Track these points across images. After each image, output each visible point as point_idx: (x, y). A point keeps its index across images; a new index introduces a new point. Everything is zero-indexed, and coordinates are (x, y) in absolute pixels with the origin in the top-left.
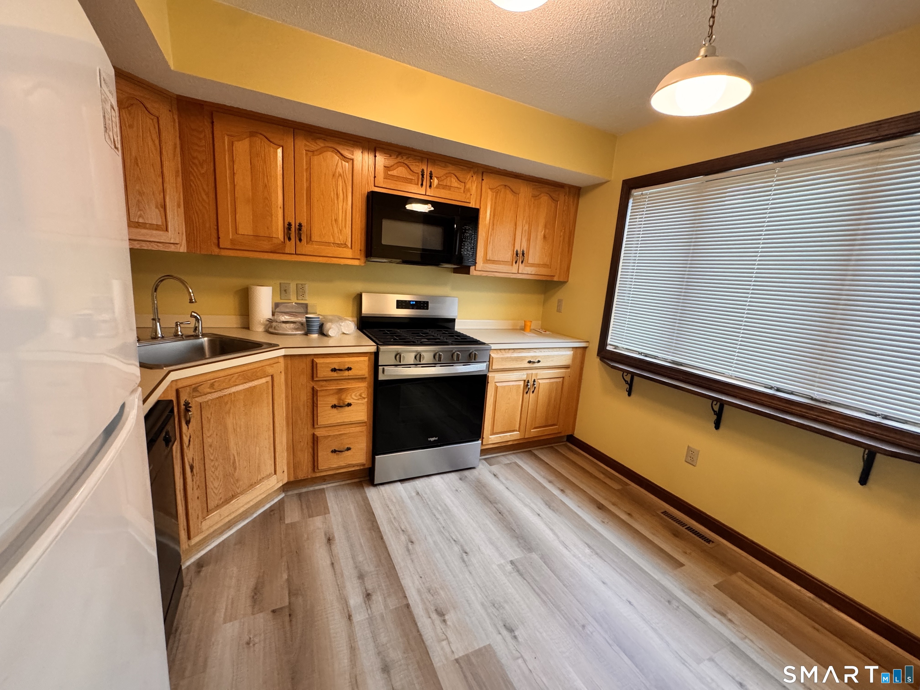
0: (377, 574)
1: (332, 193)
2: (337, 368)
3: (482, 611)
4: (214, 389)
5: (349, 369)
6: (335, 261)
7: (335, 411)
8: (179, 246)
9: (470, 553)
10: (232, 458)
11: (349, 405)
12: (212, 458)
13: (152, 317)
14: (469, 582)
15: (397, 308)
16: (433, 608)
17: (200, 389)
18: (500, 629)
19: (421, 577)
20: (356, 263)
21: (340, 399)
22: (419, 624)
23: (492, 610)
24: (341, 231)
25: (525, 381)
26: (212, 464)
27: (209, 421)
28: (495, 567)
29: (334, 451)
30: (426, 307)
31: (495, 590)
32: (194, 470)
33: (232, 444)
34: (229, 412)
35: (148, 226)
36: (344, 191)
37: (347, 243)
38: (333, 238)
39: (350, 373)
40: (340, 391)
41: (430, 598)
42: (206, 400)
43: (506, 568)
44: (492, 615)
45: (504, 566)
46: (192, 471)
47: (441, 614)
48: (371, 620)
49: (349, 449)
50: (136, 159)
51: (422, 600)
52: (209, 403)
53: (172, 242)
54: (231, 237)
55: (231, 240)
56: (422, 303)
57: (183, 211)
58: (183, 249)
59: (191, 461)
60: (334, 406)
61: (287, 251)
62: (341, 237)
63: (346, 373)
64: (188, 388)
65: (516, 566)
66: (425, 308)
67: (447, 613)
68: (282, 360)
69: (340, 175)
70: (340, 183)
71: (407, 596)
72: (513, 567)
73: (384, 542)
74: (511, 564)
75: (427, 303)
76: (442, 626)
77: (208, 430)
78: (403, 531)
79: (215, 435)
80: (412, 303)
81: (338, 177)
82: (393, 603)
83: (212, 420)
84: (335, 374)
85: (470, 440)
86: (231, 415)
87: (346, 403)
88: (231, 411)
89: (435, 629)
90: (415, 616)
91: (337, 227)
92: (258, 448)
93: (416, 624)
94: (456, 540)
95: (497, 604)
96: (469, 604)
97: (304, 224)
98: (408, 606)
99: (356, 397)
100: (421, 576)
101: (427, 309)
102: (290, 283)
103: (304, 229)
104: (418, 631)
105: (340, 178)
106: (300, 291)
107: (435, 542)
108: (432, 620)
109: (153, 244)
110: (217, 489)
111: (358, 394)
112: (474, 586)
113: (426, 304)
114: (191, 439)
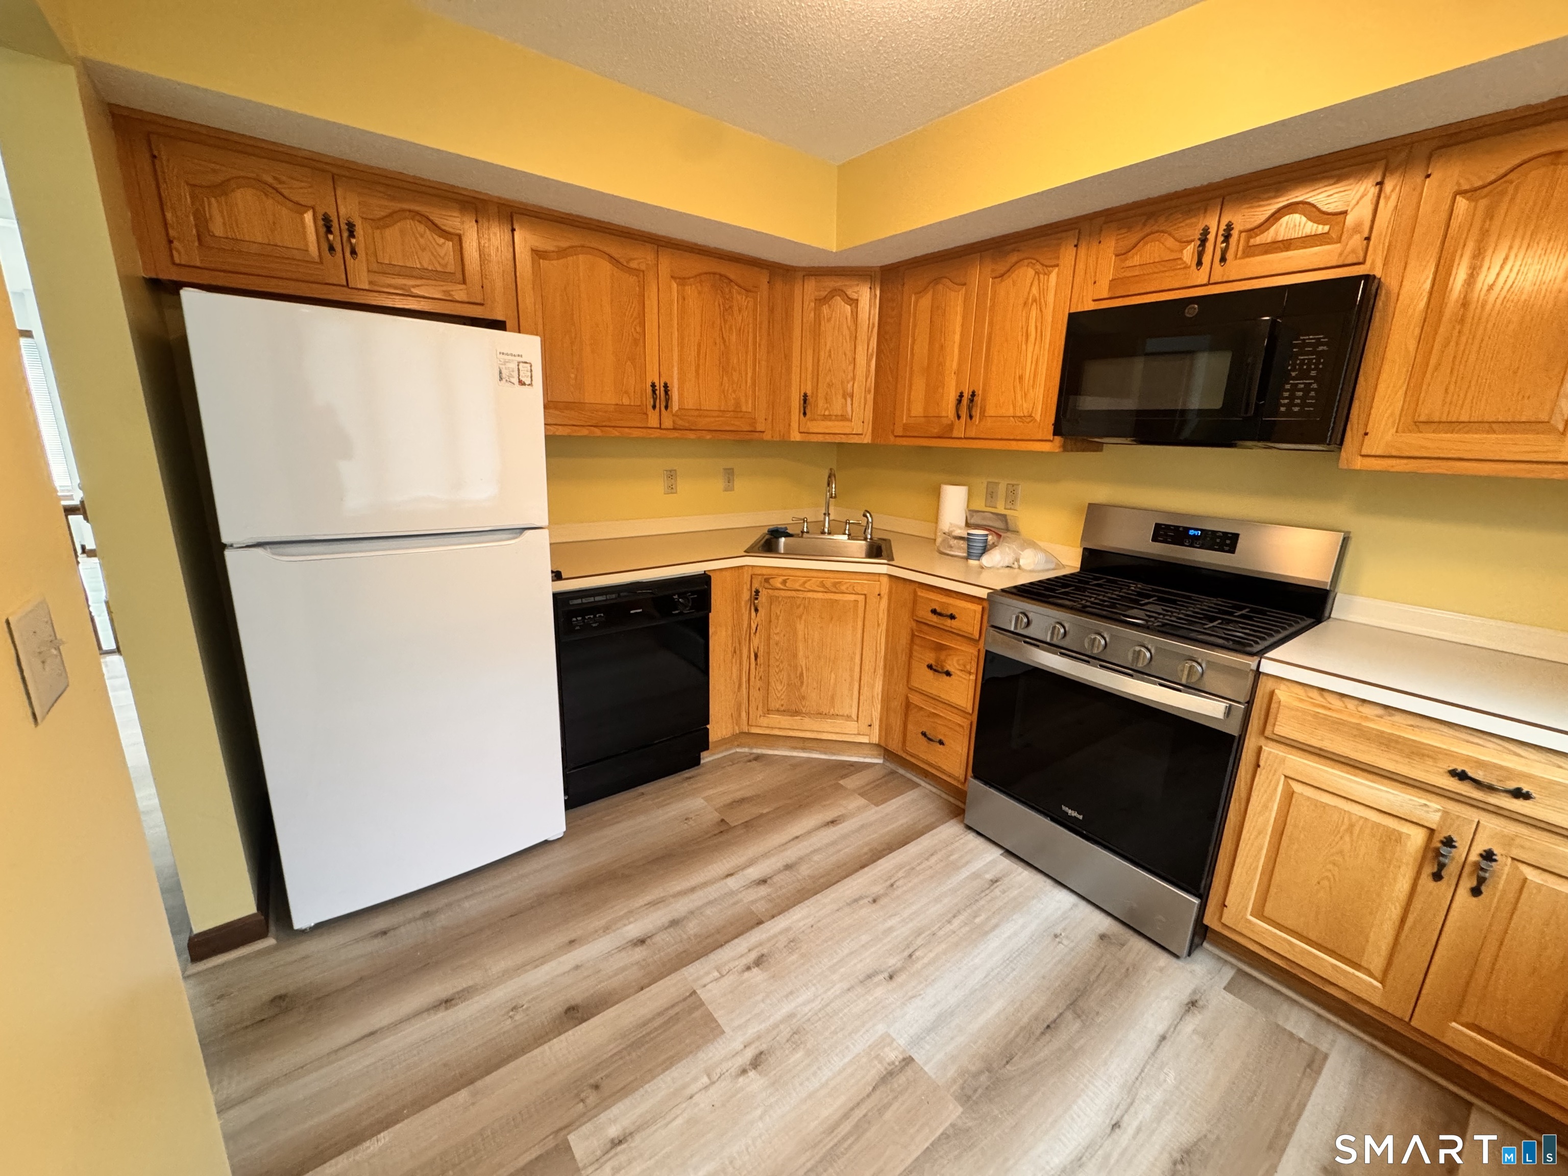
0: (798, 880)
1: (1020, 334)
2: (938, 610)
3: (778, 1016)
4: (785, 586)
5: (952, 617)
6: (1014, 446)
7: (930, 673)
8: (863, 437)
9: (893, 984)
10: (800, 669)
11: (948, 674)
12: (778, 658)
13: (824, 512)
14: (829, 990)
15: (1155, 539)
16: (765, 951)
17: (771, 581)
18: (753, 1046)
19: (812, 926)
20: (1046, 447)
21: (937, 660)
22: (736, 941)
23: (786, 1031)
24: (1026, 395)
25: (1432, 831)
26: (777, 663)
27: (777, 617)
28: (881, 1028)
29: (924, 734)
30: (1227, 545)
31: (827, 1034)
32: (758, 660)
33: (801, 654)
34: (800, 617)
35: (834, 417)
36: (1039, 325)
37: (1033, 415)
38: (1014, 407)
39: (954, 623)
40: (940, 648)
41: (781, 945)
42: (777, 595)
43: (887, 1049)
44: (775, 1033)
45: (890, 1044)
46: (756, 659)
47: (759, 962)
48: (732, 893)
49: (941, 743)
50: (830, 351)
51: (775, 936)
52: (780, 599)
53: (854, 432)
54: (904, 421)
55: (904, 425)
56: (1219, 537)
57: (872, 396)
58: (867, 439)
59: (756, 649)
60: (930, 667)
61: (955, 434)
62: (1025, 405)
63: (949, 622)
64: (760, 577)
65: (902, 1069)
66: (1227, 548)
67: (762, 970)
68: (885, 580)
69: (1035, 300)
70: (1034, 313)
71: (775, 918)
72: (897, 1063)
73: (856, 871)
74: (904, 1059)
75: (1235, 537)
76: (739, 968)
77: (776, 627)
78: (892, 885)
79: (782, 635)
80: (1192, 532)
81: (1032, 304)
82: (761, 908)
83: (781, 618)
84: (934, 619)
85: (1170, 877)
86: (803, 622)
87: (945, 670)
88: (804, 617)
89: (734, 959)
90: (748, 934)
91: (1021, 390)
92: (833, 676)
93: (736, 937)
94: (914, 957)
95: (799, 1039)
96: (787, 996)
97: (979, 392)
98: (760, 923)
99: (959, 665)
100: (814, 927)
101: (1233, 551)
102: (999, 483)
103: (978, 399)
104: (727, 942)
105: (1035, 304)
106: (1012, 497)
107: (891, 929)
108: (746, 953)
109: (836, 436)
110: (779, 692)
111: (961, 662)
112: (822, 999)
113: (1229, 538)
114: (758, 628)
